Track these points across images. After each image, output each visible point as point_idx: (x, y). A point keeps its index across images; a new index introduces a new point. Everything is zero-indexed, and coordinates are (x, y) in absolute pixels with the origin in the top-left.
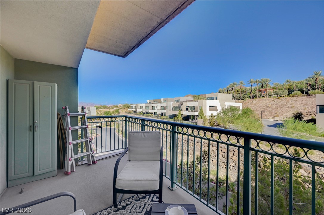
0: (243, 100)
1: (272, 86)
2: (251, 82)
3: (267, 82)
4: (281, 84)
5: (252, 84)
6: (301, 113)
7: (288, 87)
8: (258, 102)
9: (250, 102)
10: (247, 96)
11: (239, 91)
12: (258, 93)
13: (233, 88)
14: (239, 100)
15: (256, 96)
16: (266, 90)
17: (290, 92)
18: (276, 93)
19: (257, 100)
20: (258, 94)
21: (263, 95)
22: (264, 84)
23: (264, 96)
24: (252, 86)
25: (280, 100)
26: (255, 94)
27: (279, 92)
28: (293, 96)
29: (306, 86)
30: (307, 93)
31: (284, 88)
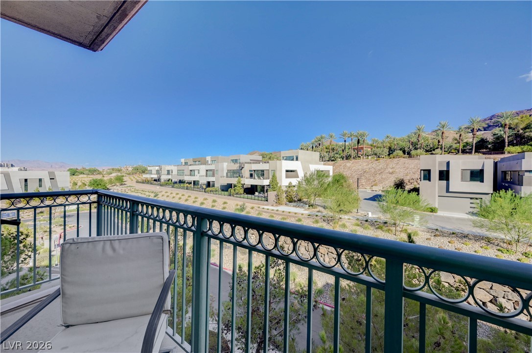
0: (333, 162)
1: (370, 142)
2: (344, 135)
3: (364, 136)
4: (380, 141)
5: (346, 139)
6: (403, 180)
7: (389, 145)
8: (353, 165)
9: (342, 165)
10: (339, 156)
11: (328, 149)
12: (353, 151)
13: (321, 143)
14: (329, 161)
15: (351, 157)
16: (362, 148)
17: (391, 151)
18: (375, 152)
19: (351, 162)
20: (353, 154)
21: (359, 155)
22: (360, 139)
23: (360, 157)
24: (345, 141)
25: (379, 162)
26: (349, 154)
27: (378, 151)
28: (394, 158)
29: (408, 144)
30: (409, 153)
31: (383, 145)
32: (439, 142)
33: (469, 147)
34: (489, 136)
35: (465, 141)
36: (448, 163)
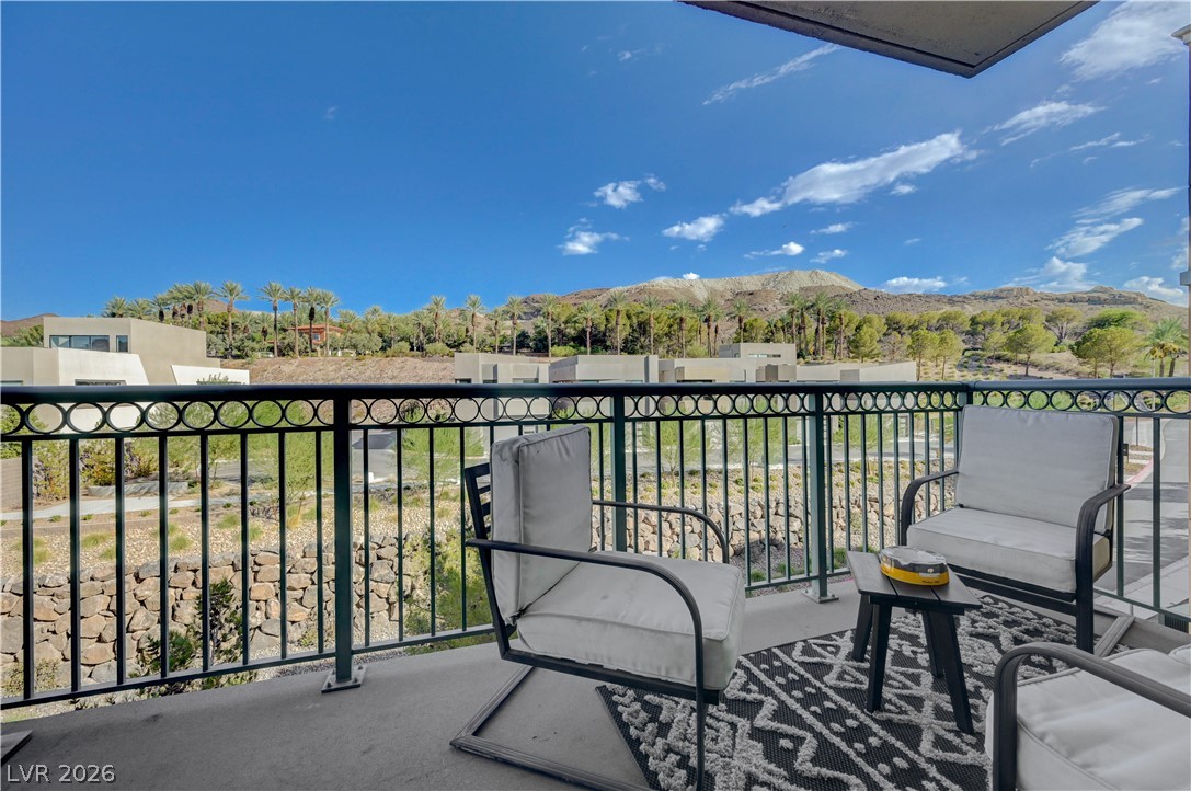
0: (240, 361)
1: (337, 320)
2: (273, 292)
3: (326, 303)
4: (360, 317)
5: (277, 304)
7: (378, 328)
8: (300, 370)
9: (270, 369)
11: (216, 323)
12: (298, 337)
13: (194, 305)
14: (225, 357)
15: (292, 349)
16: (320, 331)
17: (387, 345)
18: (354, 341)
19: (295, 362)
20: (299, 343)
21: (313, 347)
22: (317, 308)
23: (315, 351)
24: (275, 309)
25: (364, 365)
26: (286, 341)
27: (362, 338)
28: (393, 356)
29: (417, 331)
30: (421, 348)
31: (367, 328)
32: (467, 331)
33: (507, 344)
34: (528, 327)
35: (502, 333)
36: (495, 368)
